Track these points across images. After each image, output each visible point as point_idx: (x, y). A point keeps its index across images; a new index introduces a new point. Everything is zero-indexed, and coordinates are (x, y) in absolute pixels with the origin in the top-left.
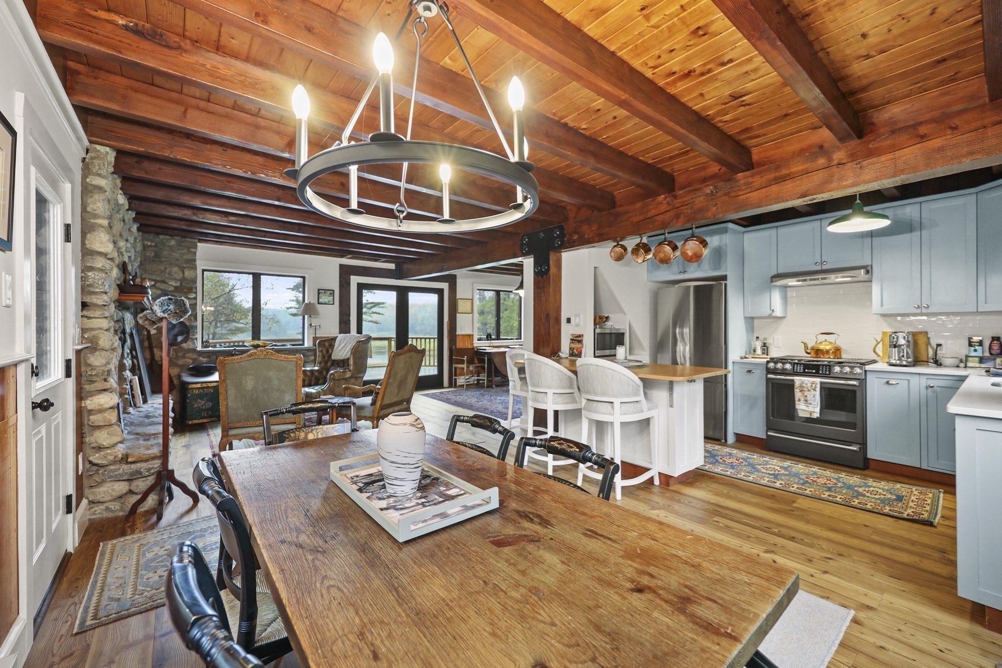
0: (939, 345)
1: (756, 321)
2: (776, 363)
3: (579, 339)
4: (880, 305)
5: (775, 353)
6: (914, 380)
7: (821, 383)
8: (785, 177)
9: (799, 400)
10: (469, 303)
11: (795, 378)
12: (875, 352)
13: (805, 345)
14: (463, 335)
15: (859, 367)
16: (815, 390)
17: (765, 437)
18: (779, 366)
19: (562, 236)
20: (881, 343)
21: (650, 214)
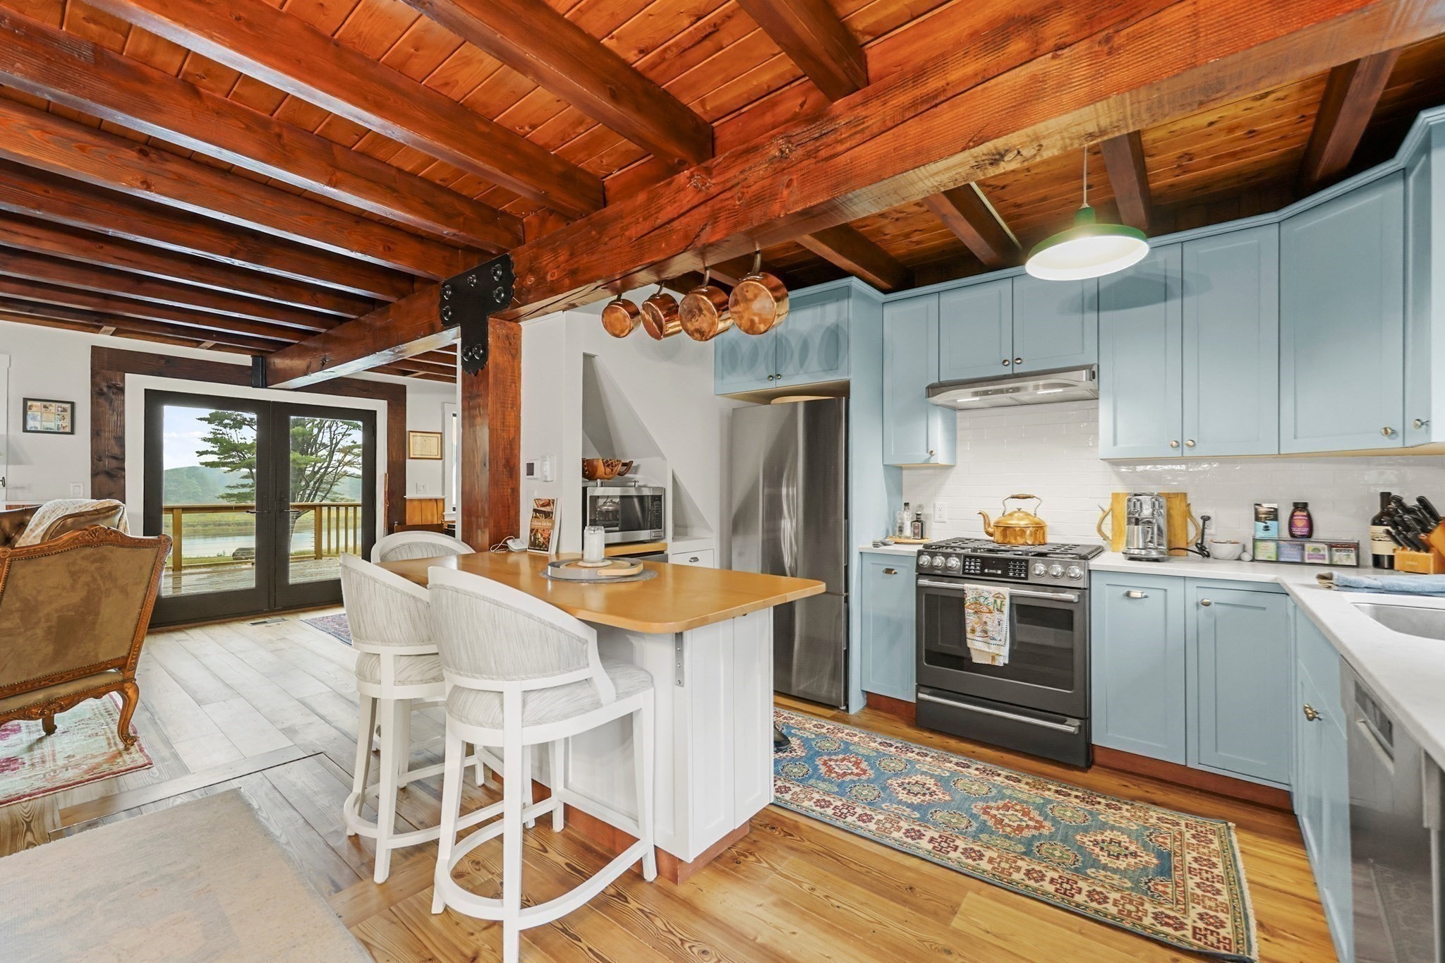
0: (1206, 519)
1: (905, 472)
2: (933, 555)
3: (547, 509)
4: (1112, 443)
5: (935, 535)
6: (1176, 590)
7: (1012, 597)
8: (936, 97)
9: (973, 631)
10: (434, 441)
11: (968, 586)
12: (1099, 530)
13: (985, 517)
14: (420, 500)
15: (1078, 565)
16: (1000, 610)
17: (914, 701)
18: (939, 561)
19: (508, 279)
20: (1109, 517)
21: (663, 217)
